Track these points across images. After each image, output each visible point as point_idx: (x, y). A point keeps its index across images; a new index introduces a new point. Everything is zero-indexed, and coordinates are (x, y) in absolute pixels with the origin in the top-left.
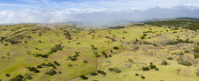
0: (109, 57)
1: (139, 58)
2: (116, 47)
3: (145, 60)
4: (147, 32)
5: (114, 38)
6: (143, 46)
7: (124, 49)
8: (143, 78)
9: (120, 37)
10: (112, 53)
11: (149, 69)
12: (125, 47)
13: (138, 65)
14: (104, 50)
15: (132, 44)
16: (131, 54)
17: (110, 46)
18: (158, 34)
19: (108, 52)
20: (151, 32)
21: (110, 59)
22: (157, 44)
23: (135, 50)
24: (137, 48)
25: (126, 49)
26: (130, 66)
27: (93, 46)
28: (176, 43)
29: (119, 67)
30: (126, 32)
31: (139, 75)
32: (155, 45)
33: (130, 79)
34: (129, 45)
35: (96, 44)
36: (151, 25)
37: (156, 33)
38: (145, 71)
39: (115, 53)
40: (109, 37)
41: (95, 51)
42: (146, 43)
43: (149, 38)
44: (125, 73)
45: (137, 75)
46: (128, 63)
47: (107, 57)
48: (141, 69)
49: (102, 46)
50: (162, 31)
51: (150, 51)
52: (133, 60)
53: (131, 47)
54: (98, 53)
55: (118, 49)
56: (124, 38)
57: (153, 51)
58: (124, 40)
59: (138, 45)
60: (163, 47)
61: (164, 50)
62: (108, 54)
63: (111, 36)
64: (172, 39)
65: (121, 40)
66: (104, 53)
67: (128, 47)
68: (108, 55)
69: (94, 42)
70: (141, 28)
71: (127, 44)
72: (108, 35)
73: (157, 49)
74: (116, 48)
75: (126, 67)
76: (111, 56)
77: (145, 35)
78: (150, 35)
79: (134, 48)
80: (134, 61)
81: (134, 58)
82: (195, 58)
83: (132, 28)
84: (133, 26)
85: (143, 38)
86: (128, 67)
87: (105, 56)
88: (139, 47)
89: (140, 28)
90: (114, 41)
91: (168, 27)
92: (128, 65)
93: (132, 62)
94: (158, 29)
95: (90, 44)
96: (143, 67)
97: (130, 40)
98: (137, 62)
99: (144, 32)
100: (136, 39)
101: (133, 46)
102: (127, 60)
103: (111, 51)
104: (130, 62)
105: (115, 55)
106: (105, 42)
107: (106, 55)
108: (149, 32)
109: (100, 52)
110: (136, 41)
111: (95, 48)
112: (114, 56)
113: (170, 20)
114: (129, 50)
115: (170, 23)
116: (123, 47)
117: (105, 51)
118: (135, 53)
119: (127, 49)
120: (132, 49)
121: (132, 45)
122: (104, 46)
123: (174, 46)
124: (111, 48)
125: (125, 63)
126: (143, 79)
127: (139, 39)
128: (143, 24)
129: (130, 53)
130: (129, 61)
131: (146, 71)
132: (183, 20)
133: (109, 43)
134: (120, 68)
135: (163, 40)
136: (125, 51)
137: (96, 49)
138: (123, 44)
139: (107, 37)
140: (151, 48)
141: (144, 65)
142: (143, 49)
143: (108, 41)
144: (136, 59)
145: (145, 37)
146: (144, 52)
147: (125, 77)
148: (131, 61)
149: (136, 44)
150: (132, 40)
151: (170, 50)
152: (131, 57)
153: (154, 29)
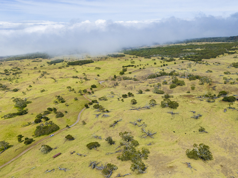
0: (92, 93)
4: (128, 66)
5: (85, 76)
6: (123, 81)
7: (102, 87)
9: (92, 75)
12: (104, 85)
15: (110, 81)
18: (140, 69)
20: (133, 66)
22: (138, 78)
23: (115, 87)
24: (117, 84)
27: (69, 88)
28: (158, 76)
30: (99, 68)
32: (135, 80)
34: (107, 82)
36: (135, 56)
37: (140, 67)
39: (96, 91)
40: (78, 77)
42: (126, 79)
43: (130, 73)
50: (147, 64)
51: (130, 85)
53: (110, 84)
55: (97, 88)
56: (98, 75)
57: (133, 85)
58: (99, 78)
59: (117, 81)
60: (143, 81)
61: (144, 84)
63: (80, 74)
64: (154, 73)
65: (96, 79)
70: (120, 61)
71: (104, 82)
72: (75, 74)
73: (137, 83)
74: (94, 86)
77: (125, 70)
78: (131, 69)
79: (113, 84)
82: (171, 88)
83: (105, 61)
84: (106, 58)
85: (122, 73)
88: (118, 83)
89: (118, 61)
90: (88, 80)
94: (144, 61)
97: (108, 77)
99: (123, 67)
100: (114, 75)
103: (92, 89)
106: (77, 82)
108: (129, 66)
110: (115, 77)
114: (109, 87)
116: (100, 85)
119: (106, 86)
120: (111, 86)
122: (79, 87)
123: (154, 79)
127: (118, 74)
133: (83, 83)
135: (146, 74)
136: (104, 88)
137: (73, 90)
138: (101, 82)
139: (74, 77)
140: (131, 83)
142: (123, 84)
143: (81, 81)
145: (125, 73)
146: (124, 87)
149: (115, 81)
150: (110, 77)
151: (150, 83)
153: (137, 61)
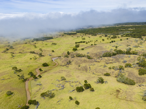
0: (38, 77)
1: (72, 75)
2: (46, 63)
3: (78, 77)
4: (80, 42)
5: (41, 52)
6: (76, 59)
7: (54, 65)
8: (77, 103)
9: (48, 51)
10: (42, 72)
11: (84, 90)
12: (56, 62)
13: (71, 85)
14: (31, 69)
15: (63, 57)
16: (63, 71)
17: (37, 63)
18: (92, 45)
19: (37, 71)
20: (84, 42)
21: (40, 80)
22: (92, 56)
23: (67, 65)
24: (69, 63)
25: (57, 65)
26: (63, 87)
27: (15, 68)
28: (114, 54)
29: (51, 89)
30: (55, 44)
31: (73, 99)
32: (89, 58)
33: (64, 105)
34: (60, 59)
35: (19, 64)
36: (84, 34)
37: (91, 43)
38: (79, 92)
39: (45, 72)
40: (35, 52)
41: (19, 74)
42: (79, 56)
43: (83, 49)
44: (59, 98)
45: (71, 98)
46: (61, 82)
47: (36, 78)
48: (75, 90)
49: (27, 65)
50: (97, 41)
51: (83, 65)
52: (65, 78)
53: (63, 62)
54: (24, 76)
55: (48, 66)
56: (53, 51)
57: (87, 65)
58: (53, 53)
59: (70, 58)
60: (98, 60)
61: (100, 64)
62: (37, 74)
63: (37, 50)
64: (109, 50)
65: (50, 55)
66: (31, 74)
67: (59, 62)
68: (37, 76)
69: (16, 62)
70: (73, 38)
71: (57, 59)
72: (33, 49)
73: (91, 62)
74: (45, 65)
75: (59, 89)
76: (40, 77)
77: (78, 46)
78: (83, 46)
79: (66, 63)
80: (67, 79)
81: (66, 76)
83: (62, 38)
84: (63, 35)
85: (75, 50)
86: (61, 88)
87: (33, 78)
88: (71, 61)
89: (71, 37)
90: (42, 56)
91: (104, 35)
92: (61, 85)
93: (65, 81)
94: (93, 38)
95: (10, 66)
96: (77, 86)
97: (61, 53)
98: (70, 81)
99: (76, 43)
100: (67, 52)
101: (65, 61)
102: (60, 79)
103: (40, 70)
104: (63, 81)
105: (46, 74)
106: (31, 59)
107: (35, 75)
108: (81, 42)
109: (26, 73)
110: (68, 53)
111: (18, 69)
112: (44, 76)
113: (107, 27)
114: (61, 65)
115: (107, 30)
116: (53, 63)
117: (32, 72)
118: (67, 69)
119: (59, 64)
120: (63, 64)
121: (63, 59)
122: (30, 65)
123: (111, 58)
124: (39, 65)
125: (57, 83)
126: (77, 105)
127: (71, 51)
128: (75, 32)
129: (62, 69)
130: (61, 79)
131: (81, 93)
132: (124, 26)
133: (36, 60)
134: (53, 90)
135: (99, 51)
136: (56, 67)
137: (20, 71)
138: (53, 59)
139: (31, 52)
140: (85, 61)
141: (78, 83)
142: (76, 63)
143: (34, 58)
144: (69, 77)
145: (78, 49)
146: (77, 67)
147: (59, 103)
148: (63, 79)
149: (68, 58)
150: (63, 53)
151: (107, 63)
152: (64, 74)
153: (87, 38)
